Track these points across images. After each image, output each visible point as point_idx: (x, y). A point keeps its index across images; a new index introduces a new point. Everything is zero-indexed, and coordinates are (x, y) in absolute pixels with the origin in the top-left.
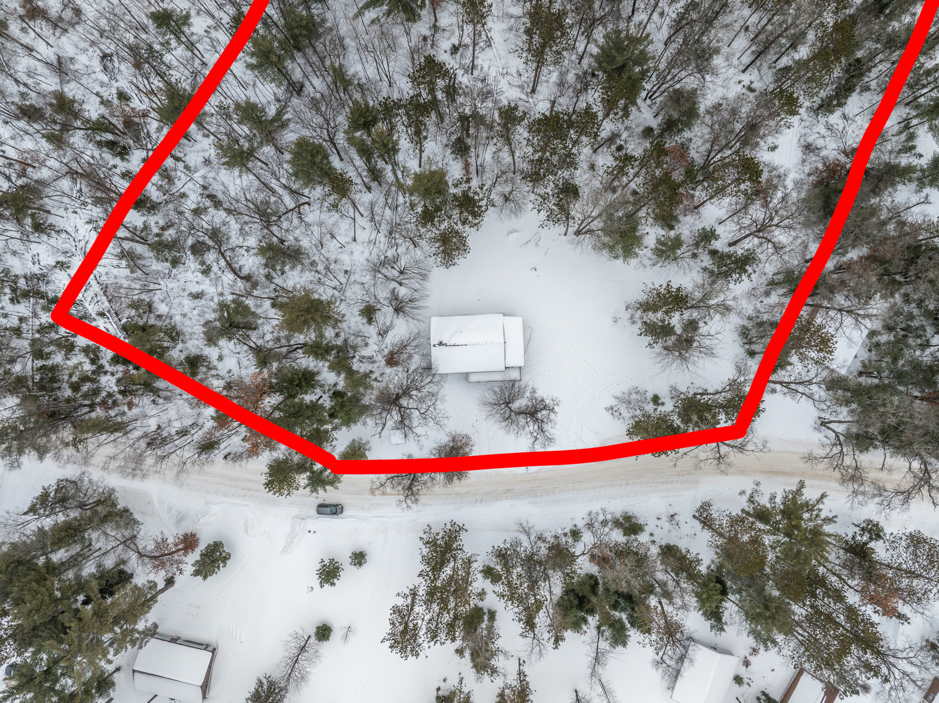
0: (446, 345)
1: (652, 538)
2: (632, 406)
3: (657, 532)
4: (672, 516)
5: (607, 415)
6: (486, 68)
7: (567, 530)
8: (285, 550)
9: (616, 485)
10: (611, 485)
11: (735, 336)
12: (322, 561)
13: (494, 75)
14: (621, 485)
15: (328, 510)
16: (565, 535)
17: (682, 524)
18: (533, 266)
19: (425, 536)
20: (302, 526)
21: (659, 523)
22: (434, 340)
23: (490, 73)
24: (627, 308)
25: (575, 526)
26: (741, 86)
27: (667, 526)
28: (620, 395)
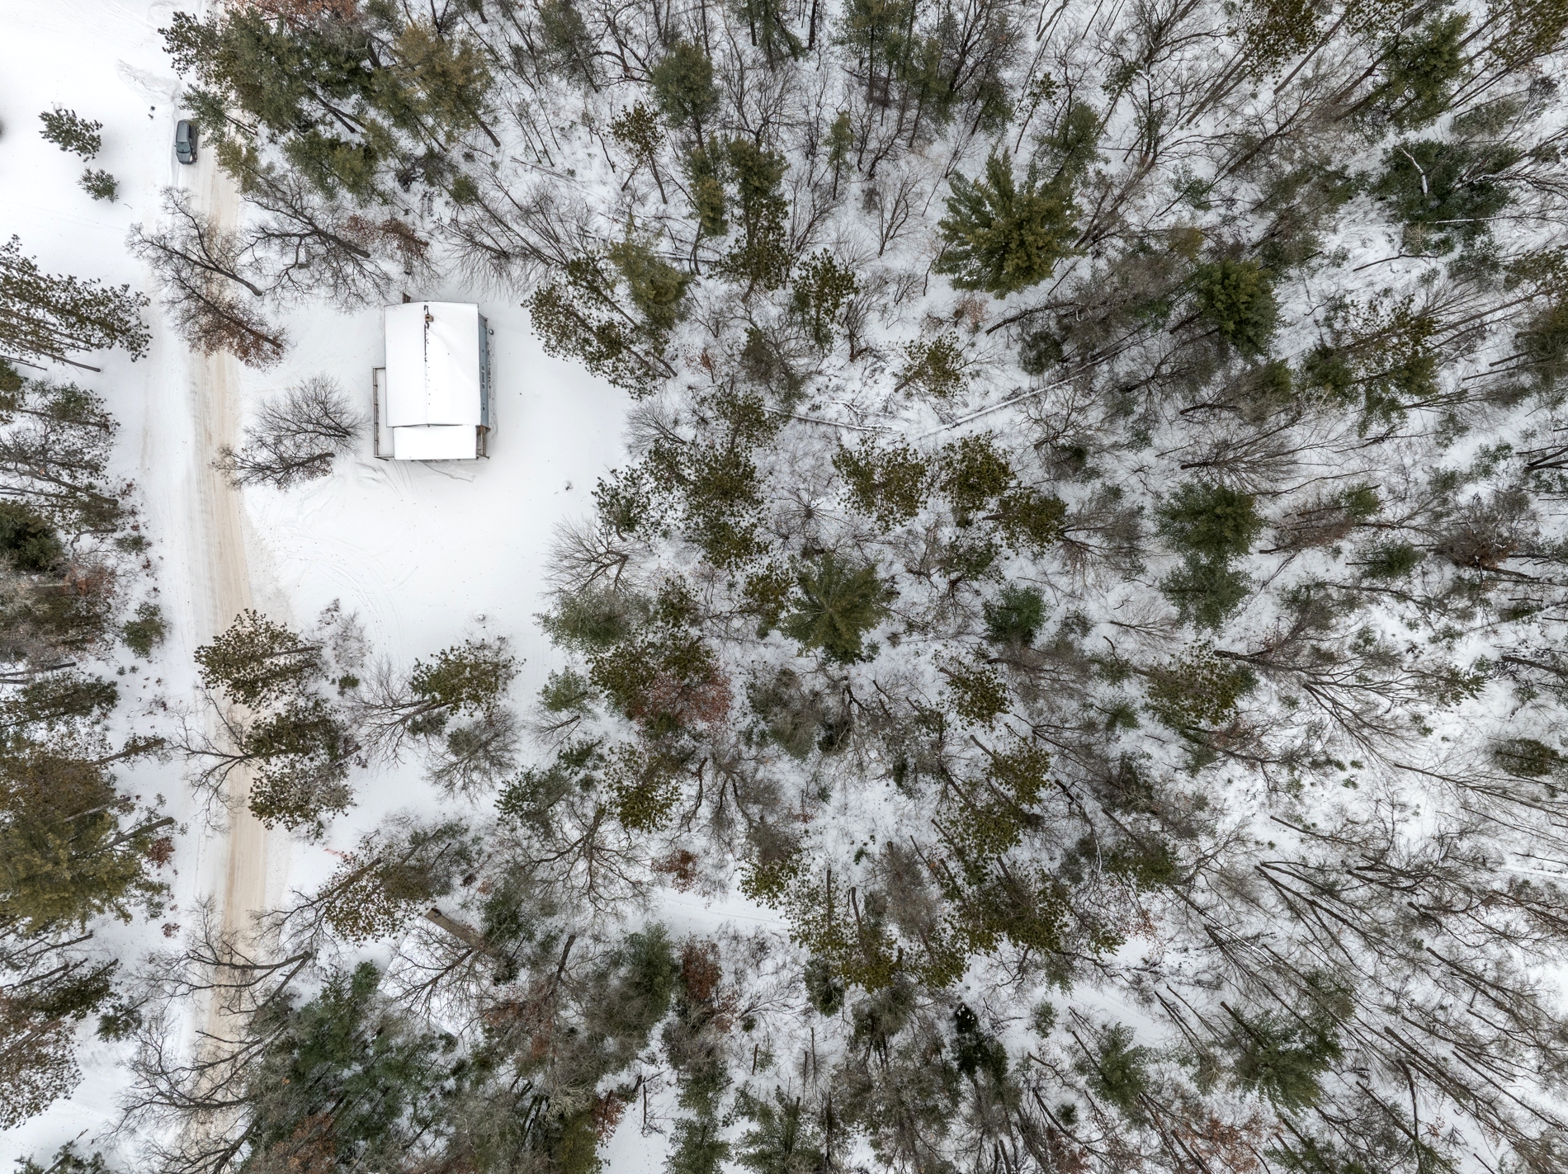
0: (427, 326)
1: (127, 670)
2: (340, 642)
3: (138, 678)
4: (164, 705)
5: (327, 602)
6: (904, 414)
7: (143, 532)
8: (125, 68)
9: (215, 614)
10: (215, 607)
11: (451, 817)
12: (99, 126)
13: (895, 428)
14: (215, 622)
15: (184, 139)
16: (136, 528)
17: (150, 719)
18: (574, 485)
19: (131, 293)
20: (161, 95)
21: (152, 682)
22: (435, 308)
23: (896, 421)
24: (502, 639)
25: (149, 544)
26: (867, 839)
27: (148, 695)
28: (359, 622)
